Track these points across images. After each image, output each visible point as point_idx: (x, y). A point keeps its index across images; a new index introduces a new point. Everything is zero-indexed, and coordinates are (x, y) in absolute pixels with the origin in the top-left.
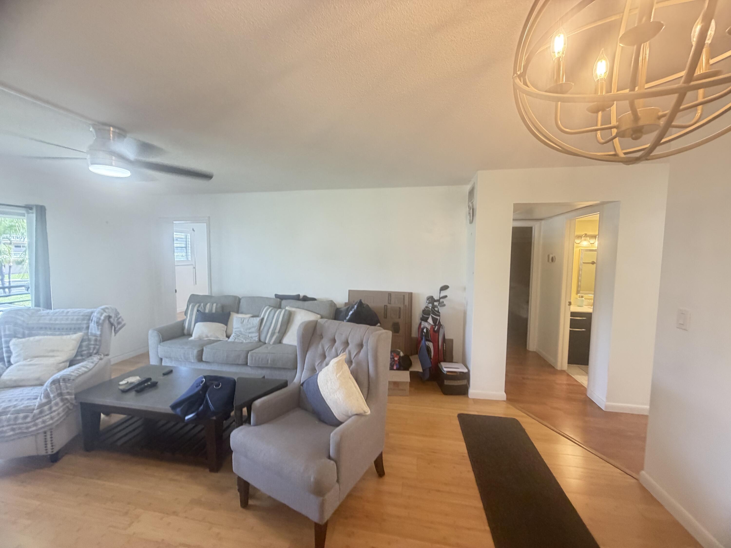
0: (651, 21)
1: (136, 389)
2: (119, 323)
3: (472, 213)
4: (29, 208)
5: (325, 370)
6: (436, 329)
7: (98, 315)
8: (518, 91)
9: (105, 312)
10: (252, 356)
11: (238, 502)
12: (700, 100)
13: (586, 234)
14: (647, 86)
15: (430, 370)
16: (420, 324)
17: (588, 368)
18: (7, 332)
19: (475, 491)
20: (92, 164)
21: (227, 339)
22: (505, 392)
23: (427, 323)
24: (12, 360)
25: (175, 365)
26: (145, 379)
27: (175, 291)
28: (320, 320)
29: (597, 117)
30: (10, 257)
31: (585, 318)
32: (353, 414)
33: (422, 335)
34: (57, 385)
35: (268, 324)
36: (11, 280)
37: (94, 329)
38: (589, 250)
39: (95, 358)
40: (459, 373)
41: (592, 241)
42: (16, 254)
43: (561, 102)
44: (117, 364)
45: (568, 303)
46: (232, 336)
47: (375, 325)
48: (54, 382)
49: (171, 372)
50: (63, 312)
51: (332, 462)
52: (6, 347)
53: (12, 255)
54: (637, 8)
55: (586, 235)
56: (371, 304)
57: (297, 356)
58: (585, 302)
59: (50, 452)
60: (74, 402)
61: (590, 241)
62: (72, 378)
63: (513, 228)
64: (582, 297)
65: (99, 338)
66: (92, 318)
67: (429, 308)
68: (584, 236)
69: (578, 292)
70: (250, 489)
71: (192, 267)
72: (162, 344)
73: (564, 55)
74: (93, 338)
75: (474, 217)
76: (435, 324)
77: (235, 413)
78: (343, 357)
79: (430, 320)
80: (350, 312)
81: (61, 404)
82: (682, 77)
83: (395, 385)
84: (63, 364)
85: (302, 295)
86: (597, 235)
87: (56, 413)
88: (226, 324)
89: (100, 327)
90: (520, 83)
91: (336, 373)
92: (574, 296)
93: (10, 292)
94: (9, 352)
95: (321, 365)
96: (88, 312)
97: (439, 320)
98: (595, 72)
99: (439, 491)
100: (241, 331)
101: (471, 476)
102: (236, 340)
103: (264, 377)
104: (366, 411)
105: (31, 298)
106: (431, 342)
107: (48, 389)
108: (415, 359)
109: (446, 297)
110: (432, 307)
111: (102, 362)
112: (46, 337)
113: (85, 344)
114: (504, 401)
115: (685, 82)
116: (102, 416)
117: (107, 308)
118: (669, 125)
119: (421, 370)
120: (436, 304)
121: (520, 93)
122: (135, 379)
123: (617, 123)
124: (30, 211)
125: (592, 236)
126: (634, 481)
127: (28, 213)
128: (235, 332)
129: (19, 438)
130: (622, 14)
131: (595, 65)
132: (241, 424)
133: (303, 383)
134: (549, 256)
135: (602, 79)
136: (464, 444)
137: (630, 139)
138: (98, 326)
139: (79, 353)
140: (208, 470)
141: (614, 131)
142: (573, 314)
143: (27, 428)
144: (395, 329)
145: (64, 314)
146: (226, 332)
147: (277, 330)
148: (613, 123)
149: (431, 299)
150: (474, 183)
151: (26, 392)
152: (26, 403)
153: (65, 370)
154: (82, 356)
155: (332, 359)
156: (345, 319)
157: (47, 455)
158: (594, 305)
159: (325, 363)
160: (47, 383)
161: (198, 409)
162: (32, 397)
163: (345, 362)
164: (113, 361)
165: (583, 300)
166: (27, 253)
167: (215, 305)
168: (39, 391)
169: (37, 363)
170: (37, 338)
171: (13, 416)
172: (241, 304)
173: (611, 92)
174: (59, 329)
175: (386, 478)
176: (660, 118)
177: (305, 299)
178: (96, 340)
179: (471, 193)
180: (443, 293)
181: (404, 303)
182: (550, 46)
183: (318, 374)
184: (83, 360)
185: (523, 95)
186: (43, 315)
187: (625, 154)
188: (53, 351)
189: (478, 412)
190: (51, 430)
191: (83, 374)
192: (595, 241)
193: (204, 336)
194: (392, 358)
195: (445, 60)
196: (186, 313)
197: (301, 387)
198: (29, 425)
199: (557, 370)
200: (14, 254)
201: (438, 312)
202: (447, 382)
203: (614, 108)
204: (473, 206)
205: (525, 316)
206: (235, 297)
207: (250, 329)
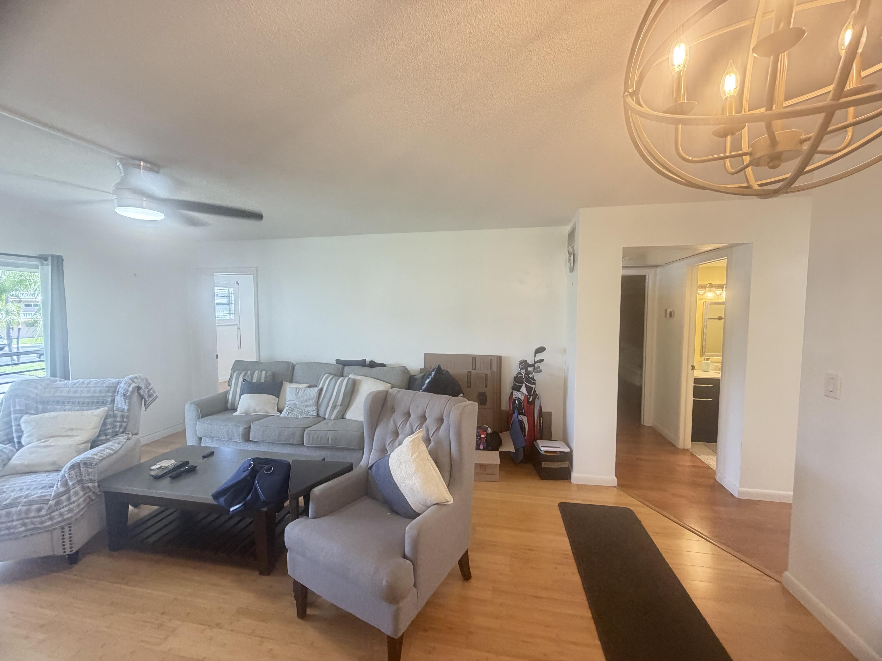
0: (791, 27)
1: (171, 474)
2: (150, 396)
3: (573, 258)
4: (43, 258)
5: (397, 450)
6: (530, 400)
7: (126, 387)
8: (629, 111)
9: (133, 381)
10: (309, 434)
11: (293, 612)
12: (851, 120)
13: (711, 283)
14: (786, 104)
15: (524, 450)
16: (512, 394)
17: (716, 445)
18: (18, 408)
19: (581, 598)
20: (119, 206)
21: (279, 414)
22: (616, 476)
23: (521, 393)
24: (23, 441)
25: (216, 446)
26: (181, 463)
27: (216, 356)
28: (391, 390)
29: (725, 142)
30: (19, 318)
31: (712, 385)
32: (433, 503)
33: (514, 408)
34: (77, 470)
35: (328, 395)
36: (20, 345)
37: (120, 403)
38: (715, 302)
39: (122, 438)
40: (559, 454)
41: (718, 292)
42: (26, 315)
43: (682, 125)
44: (147, 445)
45: (690, 368)
46: (285, 410)
47: (456, 395)
48: (73, 467)
49: (212, 454)
50: (83, 382)
51: (408, 562)
52: (16, 426)
53: (20, 316)
54: (772, 11)
55: (711, 285)
56: (452, 370)
57: (363, 433)
58: (712, 366)
59: (68, 552)
60: (97, 491)
61: (716, 292)
62: (95, 462)
63: (623, 277)
64: (708, 359)
65: (126, 414)
66: (118, 390)
67: (523, 375)
68: (708, 285)
69: (702, 354)
70: (309, 596)
71: (236, 327)
72: (201, 420)
73: (685, 69)
74: (120, 414)
75: (575, 264)
76: (530, 395)
77: (290, 502)
78: (419, 434)
79: (524, 390)
80: (426, 379)
81: (81, 493)
82: (829, 92)
83: (481, 468)
84: (84, 445)
85: (368, 360)
86: (724, 285)
87: (76, 504)
88: (278, 396)
89: (127, 401)
90: (633, 102)
91: (412, 454)
92: (697, 359)
93: (19, 359)
94: (20, 431)
95: (393, 444)
96: (113, 383)
97: (535, 389)
98: (722, 88)
99: (537, 597)
100: (295, 404)
101: (576, 579)
102: (290, 415)
103: (324, 459)
104: (449, 500)
105: (46, 366)
106: (525, 415)
107: (66, 476)
108: (505, 437)
109: (542, 360)
110: (526, 374)
111: (130, 443)
112: (63, 412)
113: (109, 420)
114: (615, 487)
115: (832, 100)
116: (130, 507)
117: (136, 378)
118: (814, 150)
119: (513, 450)
120: (530, 369)
121: (632, 114)
122: (169, 463)
123: (751, 149)
124: (45, 262)
125: (719, 286)
126: (774, 583)
127: (42, 264)
128: (289, 405)
129: (32, 535)
130: (753, 19)
131: (722, 80)
132: (298, 517)
133: (371, 466)
134: (666, 311)
135: (731, 97)
136: (567, 539)
137: (767, 167)
138: (125, 399)
139: (103, 432)
140: (257, 573)
141: (747, 159)
142: (697, 381)
143: (42, 522)
144: (482, 400)
145: (85, 385)
146: (277, 405)
147: (339, 403)
148: (744, 149)
149: (524, 364)
150: (575, 224)
151: (39, 479)
152: (39, 492)
153: (86, 453)
154: (106, 435)
155: (405, 437)
156: (421, 389)
157: (64, 556)
158: (722, 369)
159: (397, 442)
160: (64, 468)
161: (245, 498)
162: (48, 486)
163: (422, 441)
164: (143, 441)
165: (709, 363)
166: (41, 311)
167: (264, 372)
168: (55, 477)
169: (52, 444)
170: (52, 414)
171: (24, 508)
172: (296, 371)
173: (741, 112)
174: (79, 403)
175: (473, 581)
176: (802, 142)
177: (373, 365)
178: (123, 417)
179: (572, 235)
180: (539, 357)
181: (491, 369)
182: (669, 57)
183: (389, 455)
184: (108, 440)
185: (637, 117)
186: (59, 386)
187: (760, 185)
188: (72, 429)
189: (583, 500)
190: (70, 526)
191: (107, 457)
192: (722, 291)
193: (251, 410)
194: (479, 436)
195: (540, 76)
196: (229, 383)
197: (369, 471)
198: (43, 519)
199: (678, 448)
200: (23, 315)
201: (533, 379)
202: (544, 465)
203: (745, 132)
204: (574, 251)
205: (638, 384)
206: (288, 363)
207: (306, 401)
